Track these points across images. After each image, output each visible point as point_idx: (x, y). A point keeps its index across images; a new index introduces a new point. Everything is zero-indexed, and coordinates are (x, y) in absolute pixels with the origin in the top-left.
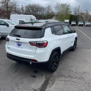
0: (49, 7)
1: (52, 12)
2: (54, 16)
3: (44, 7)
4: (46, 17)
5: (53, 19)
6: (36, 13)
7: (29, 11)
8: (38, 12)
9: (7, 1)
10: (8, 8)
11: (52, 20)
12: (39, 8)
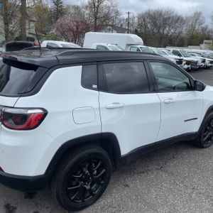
0: (197, 16)
1: (204, 30)
2: (208, 39)
3: (184, 16)
4: (186, 42)
5: (202, 46)
6: (161, 31)
7: (146, 26)
8: (167, 29)
9: (96, 4)
10: (96, 18)
11: (201, 49)
12: (169, 18)
